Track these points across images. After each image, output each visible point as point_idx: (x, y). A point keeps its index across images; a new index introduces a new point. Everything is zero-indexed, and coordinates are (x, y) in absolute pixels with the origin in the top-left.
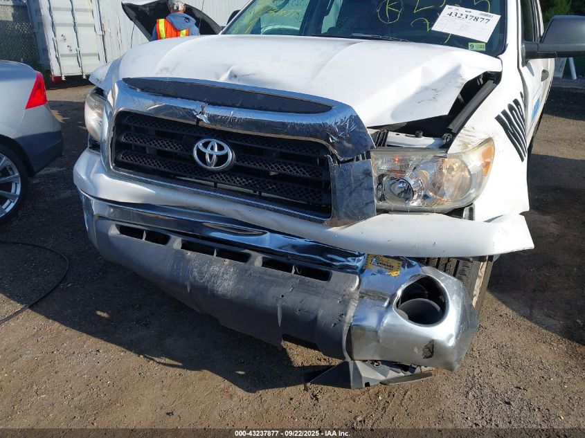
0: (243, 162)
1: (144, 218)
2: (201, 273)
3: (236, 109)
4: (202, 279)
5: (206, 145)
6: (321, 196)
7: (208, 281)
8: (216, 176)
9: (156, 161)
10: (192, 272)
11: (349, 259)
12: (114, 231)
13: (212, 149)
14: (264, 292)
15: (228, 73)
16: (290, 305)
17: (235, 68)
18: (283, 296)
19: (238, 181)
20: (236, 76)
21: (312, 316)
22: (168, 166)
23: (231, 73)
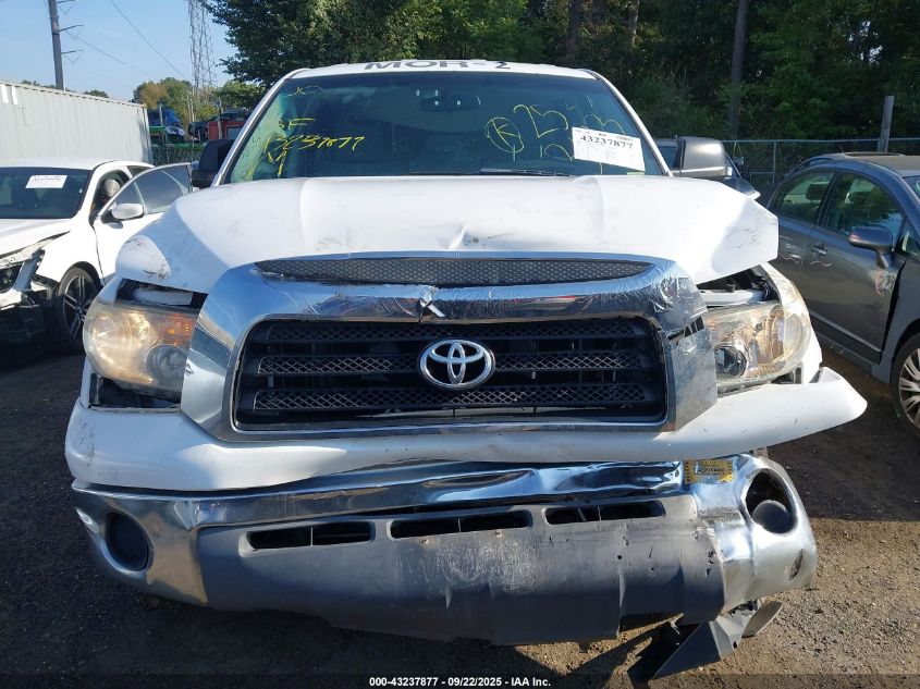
0: (509, 366)
1: (312, 505)
2: (463, 565)
3: (494, 288)
4: (471, 575)
5: (443, 351)
6: (641, 391)
7: (486, 576)
8: (461, 398)
9: (337, 397)
10: (447, 569)
11: (667, 475)
12: (245, 549)
13: (457, 354)
14: (589, 562)
15: (461, 236)
16: (636, 568)
17: (471, 227)
18: (620, 557)
19: (502, 397)
20: (476, 240)
21: (675, 570)
22: (365, 400)
23: (466, 236)
